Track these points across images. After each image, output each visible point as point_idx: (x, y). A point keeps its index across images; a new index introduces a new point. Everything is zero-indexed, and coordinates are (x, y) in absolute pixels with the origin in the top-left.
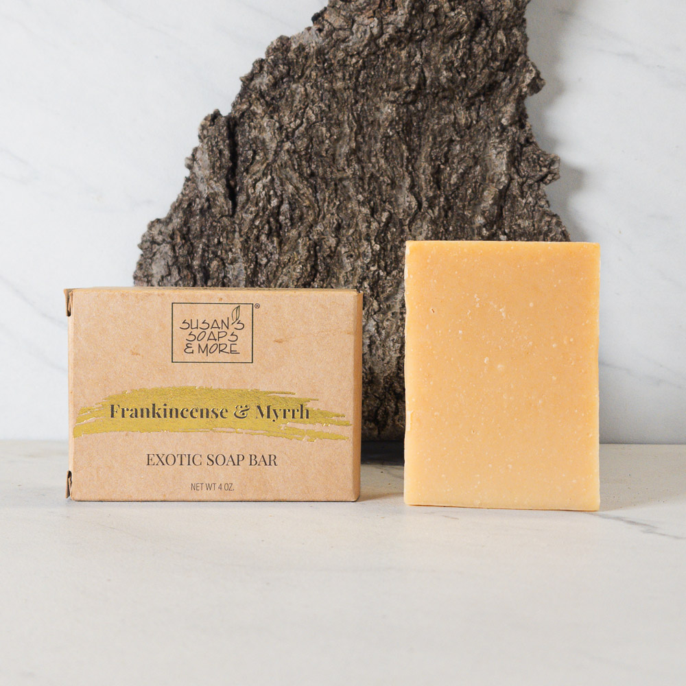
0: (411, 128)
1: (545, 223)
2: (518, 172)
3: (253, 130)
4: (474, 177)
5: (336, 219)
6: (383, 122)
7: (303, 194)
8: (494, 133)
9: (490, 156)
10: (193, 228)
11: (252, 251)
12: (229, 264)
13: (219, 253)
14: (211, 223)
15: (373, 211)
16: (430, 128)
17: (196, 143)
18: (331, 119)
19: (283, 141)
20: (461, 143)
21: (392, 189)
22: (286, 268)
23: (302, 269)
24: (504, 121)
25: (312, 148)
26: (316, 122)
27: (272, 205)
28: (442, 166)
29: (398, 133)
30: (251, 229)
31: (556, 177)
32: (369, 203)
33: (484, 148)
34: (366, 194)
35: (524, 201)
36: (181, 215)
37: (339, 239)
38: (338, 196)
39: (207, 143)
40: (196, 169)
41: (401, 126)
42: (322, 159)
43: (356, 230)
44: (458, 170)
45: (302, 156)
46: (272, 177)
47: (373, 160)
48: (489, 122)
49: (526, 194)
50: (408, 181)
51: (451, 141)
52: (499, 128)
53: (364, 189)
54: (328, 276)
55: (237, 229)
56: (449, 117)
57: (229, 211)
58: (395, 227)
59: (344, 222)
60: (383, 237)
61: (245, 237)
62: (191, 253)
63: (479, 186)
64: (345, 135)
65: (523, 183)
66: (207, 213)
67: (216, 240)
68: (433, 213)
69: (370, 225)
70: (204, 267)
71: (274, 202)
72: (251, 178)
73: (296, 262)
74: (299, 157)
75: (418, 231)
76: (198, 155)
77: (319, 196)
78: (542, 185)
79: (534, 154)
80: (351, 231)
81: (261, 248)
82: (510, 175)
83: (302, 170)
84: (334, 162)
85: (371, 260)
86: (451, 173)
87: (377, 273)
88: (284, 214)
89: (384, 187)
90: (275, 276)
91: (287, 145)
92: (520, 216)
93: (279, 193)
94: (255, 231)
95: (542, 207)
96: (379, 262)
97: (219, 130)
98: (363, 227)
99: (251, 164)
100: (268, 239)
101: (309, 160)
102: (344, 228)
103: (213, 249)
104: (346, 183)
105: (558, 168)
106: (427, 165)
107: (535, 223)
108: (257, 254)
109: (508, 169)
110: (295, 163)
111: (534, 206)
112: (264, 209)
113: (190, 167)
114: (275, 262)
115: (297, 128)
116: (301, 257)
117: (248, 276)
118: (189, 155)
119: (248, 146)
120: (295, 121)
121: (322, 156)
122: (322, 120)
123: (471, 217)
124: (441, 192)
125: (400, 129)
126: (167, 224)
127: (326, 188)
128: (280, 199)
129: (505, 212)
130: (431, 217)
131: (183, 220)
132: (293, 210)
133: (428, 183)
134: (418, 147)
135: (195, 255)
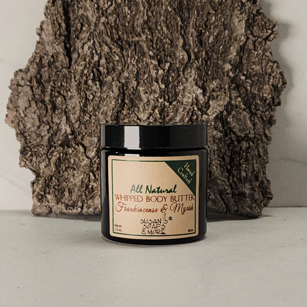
0: (182, 6)
1: (269, 68)
2: (252, 33)
3: (80, 10)
4: (224, 38)
5: (136, 68)
6: (165, 2)
7: (114, 52)
8: (236, 7)
9: (234, 23)
10: (44, 75)
11: (83, 91)
12: (68, 99)
13: (62, 92)
14: (56, 73)
15: (160, 62)
16: (195, 5)
17: (43, 18)
19: (100, 17)
20: (216, 15)
22: (105, 101)
23: (115, 102)
25: (119, 21)
26: (121, 3)
27: (95, 60)
29: (174, 9)
30: (82, 76)
31: (276, 36)
32: (157, 57)
33: (230, 18)
34: (155, 51)
35: (256, 53)
36: (35, 66)
37: (139, 82)
38: (137, 53)
39: (50, 18)
40: (43, 35)
42: (126, 28)
43: (149, 75)
44: (213, 33)
46: (94, 42)
47: (159, 28)
49: (258, 47)
50: (181, 41)
51: (209, 13)
52: (240, 4)
53: (153, 48)
54: (132, 106)
57: (67, 64)
58: (174, 73)
59: (141, 70)
60: (166, 79)
61: (78, 81)
62: (43, 92)
63: (228, 44)
64: (140, 11)
65: (255, 41)
66: (52, 66)
67: (59, 84)
68: (198, 62)
69: (158, 72)
70: (53, 102)
71: (96, 58)
72: (80, 42)
73: (112, 97)
74: (110, 26)
75: (189, 75)
76: (44, 27)
77: (125, 54)
78: (268, 42)
79: (262, 21)
80: (146, 76)
81: (89, 89)
82: (247, 35)
83: (113, 36)
84: (133, 30)
85: (159, 95)
86: (209, 36)
87: (163, 103)
88: (103, 66)
89: (166, 46)
90: (98, 107)
91: (103, 19)
92: (254, 63)
93: (99, 52)
94: (84, 78)
95: (267, 56)
96: (164, 97)
97: (58, 9)
98: (153, 73)
99: (80, 32)
100: (93, 82)
102: (141, 74)
103: (58, 89)
104: (142, 44)
105: (278, 30)
106: (194, 31)
107: (263, 67)
108: (87, 92)
109: (246, 31)
110: (108, 31)
111: (262, 56)
112: (90, 63)
113: (39, 35)
114: (98, 98)
115: (109, 7)
116: (115, 94)
117: (81, 107)
118: (39, 27)
119: (77, 20)
120: (107, 3)
121: (126, 26)
122: (125, 2)
123: (222, 65)
124: (203, 48)
125: (176, 7)
126: (27, 72)
127: (129, 48)
128: (100, 56)
129: (244, 60)
130: (197, 65)
131: (37, 70)
132: (108, 63)
133: (194, 43)
134: (188, 18)
135: (46, 93)
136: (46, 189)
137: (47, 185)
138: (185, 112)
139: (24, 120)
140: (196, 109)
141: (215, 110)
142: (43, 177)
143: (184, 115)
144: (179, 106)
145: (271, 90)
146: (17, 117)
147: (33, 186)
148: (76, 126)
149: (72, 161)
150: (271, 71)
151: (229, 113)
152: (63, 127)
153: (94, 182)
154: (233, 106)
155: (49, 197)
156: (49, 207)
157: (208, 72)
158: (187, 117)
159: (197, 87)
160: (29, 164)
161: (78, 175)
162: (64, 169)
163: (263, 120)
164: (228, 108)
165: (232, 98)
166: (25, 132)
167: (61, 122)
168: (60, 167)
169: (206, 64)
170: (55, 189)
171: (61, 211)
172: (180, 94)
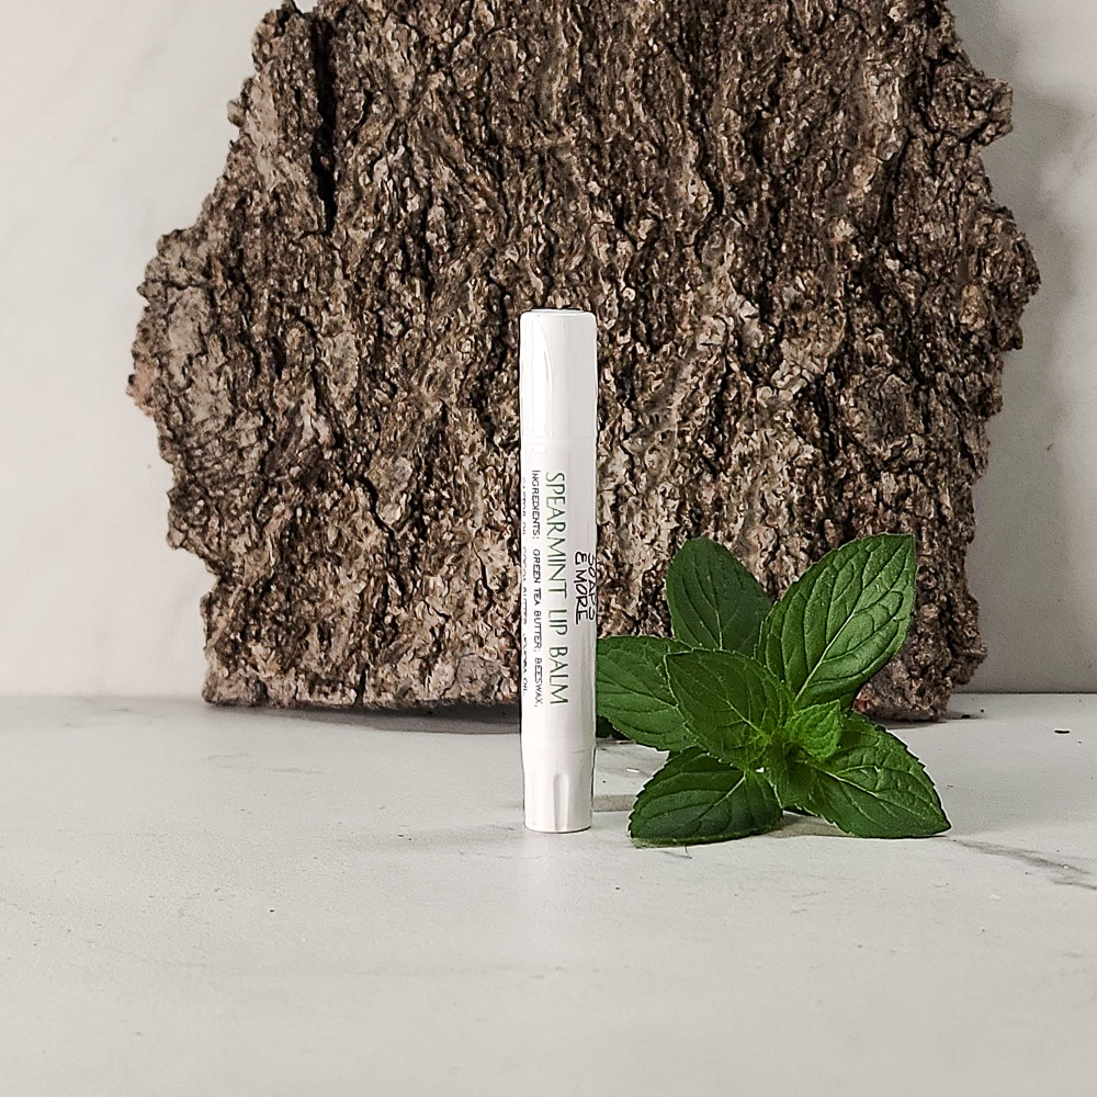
0: (698, 35)
1: (981, 229)
2: (925, 121)
3: (365, 48)
4: (831, 137)
5: (543, 237)
6: (638, 24)
7: (473, 186)
8: (873, 39)
9: (865, 89)
10: (249, 253)
11: (371, 309)
12: (324, 336)
13: (303, 311)
14: (286, 247)
15: (622, 215)
16: (739, 33)
17: (250, 70)
18: (526, 21)
19: (428, 71)
20: (805, 65)
21: (661, 167)
22: (442, 343)
23: (474, 345)
24: (894, 13)
25: (489, 85)
26: (494, 30)
27: (409, 209)
28: (764, 113)
29: (671, 46)
30: (366, 261)
31: (1004, 128)
32: (614, 199)
33: (853, 73)
34: (606, 180)
35: (937, 184)
36: (223, 223)
37: (552, 279)
38: (547, 186)
39: (271, 73)
40: (251, 128)
41: (677, 31)
42: (512, 106)
43: (585, 258)
44: (797, 123)
45: (469, 101)
46: (408, 150)
47: (620, 105)
48: (864, 17)
49: (943, 166)
50: (692, 148)
51: (784, 59)
52: (884, 28)
53: (601, 168)
55: (339, 262)
56: (778, 10)
57: (319, 223)
58: (667, 250)
59: (561, 242)
60: (643, 271)
61: (354, 279)
62: (247, 307)
63: (843, 155)
64: (559, 54)
65: (936, 144)
66: (275, 224)
67: (296, 283)
68: (747, 216)
69: (615, 247)
70: (275, 339)
71: (414, 204)
72: (362, 153)
73: (462, 329)
74: (463, 104)
75: (717, 256)
76: (254, 95)
77: (509, 189)
78: (976, 149)
79: (958, 80)
80: (577, 260)
81: (389, 301)
82: (907, 128)
83: (470, 132)
84: (537, 113)
85: (618, 322)
86: (784, 130)
87: (630, 349)
88: (435, 228)
89: (643, 164)
91: (437, 80)
92: (929, 216)
93: (423, 183)
94: (375, 266)
95: (975, 195)
96: (635, 325)
97: (294, 46)
98: (601, 250)
99: (363, 122)
100: (403, 282)
101: (485, 112)
102: (561, 255)
103: (290, 301)
104: (564, 157)
105: (1009, 110)
106: (733, 114)
107: (959, 229)
108: (382, 313)
109: (903, 115)
110: (455, 116)
112: (393, 218)
113: (238, 122)
114: (419, 330)
116: (473, 318)
117: (362, 360)
118: (236, 96)
119: (355, 82)
120: (452, 27)
121: (513, 101)
122: (510, 25)
123: (824, 223)
124: (762, 170)
125: (675, 39)
126: (197, 243)
127: (521, 171)
128: (427, 197)
129: (898, 207)
130: (743, 226)
131: (228, 235)
132: (454, 220)
133: (735, 153)
134: (714, 75)
135: (256, 311)
136: (247, 625)
137: (252, 610)
138: (701, 378)
139: (185, 395)
140: (735, 367)
141: (797, 371)
142: (241, 583)
143: (698, 387)
144: (679, 358)
145: (987, 301)
146: (164, 386)
147: (209, 613)
148: (348, 420)
149: (332, 536)
150: (988, 241)
151: (843, 381)
152: (307, 421)
153: (399, 607)
154: (858, 357)
155: (258, 650)
156: (258, 681)
157: (780, 245)
158: (707, 392)
159: (740, 298)
160: (198, 540)
161: (350, 581)
162: (305, 561)
163: (957, 400)
164: (843, 364)
165: (856, 329)
166: (189, 435)
167: (302, 408)
168: (296, 552)
169: (775, 220)
170: (279, 624)
171: (294, 697)
172: (686, 319)
